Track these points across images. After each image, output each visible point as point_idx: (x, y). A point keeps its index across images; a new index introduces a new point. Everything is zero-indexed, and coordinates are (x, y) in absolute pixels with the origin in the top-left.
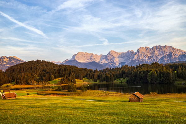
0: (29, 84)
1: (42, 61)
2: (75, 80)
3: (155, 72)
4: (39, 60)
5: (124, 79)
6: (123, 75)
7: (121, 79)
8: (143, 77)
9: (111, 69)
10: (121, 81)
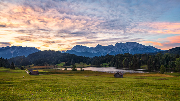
0: (43, 66)
1: (53, 50)
2: (75, 64)
3: (128, 59)
4: (51, 50)
5: (107, 63)
6: (106, 61)
7: (105, 63)
8: (119, 62)
9: (98, 56)
10: (105, 65)
